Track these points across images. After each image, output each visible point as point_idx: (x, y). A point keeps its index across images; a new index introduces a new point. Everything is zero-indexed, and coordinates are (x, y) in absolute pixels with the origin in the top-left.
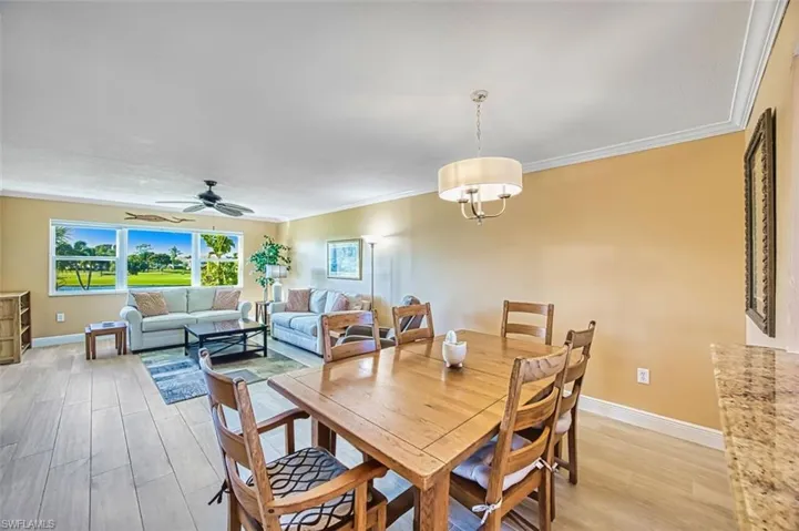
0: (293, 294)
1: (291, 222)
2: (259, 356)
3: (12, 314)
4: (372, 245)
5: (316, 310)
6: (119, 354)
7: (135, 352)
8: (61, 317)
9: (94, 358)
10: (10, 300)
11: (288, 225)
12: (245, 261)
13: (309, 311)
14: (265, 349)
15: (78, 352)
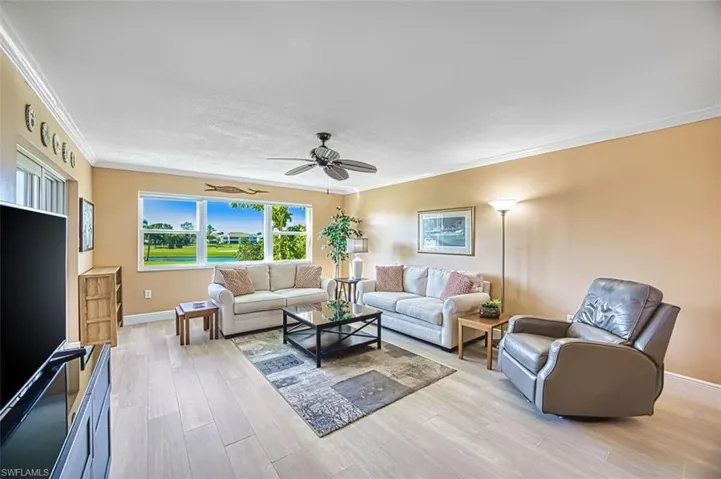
0: (382, 271)
1: (361, 193)
2: (373, 349)
3: (109, 293)
4: (504, 212)
5: (414, 290)
6: (211, 338)
7: (228, 337)
8: (149, 294)
9: (188, 343)
10: (106, 277)
11: (358, 196)
12: (315, 235)
13: (403, 291)
14: (378, 340)
15: (168, 333)
